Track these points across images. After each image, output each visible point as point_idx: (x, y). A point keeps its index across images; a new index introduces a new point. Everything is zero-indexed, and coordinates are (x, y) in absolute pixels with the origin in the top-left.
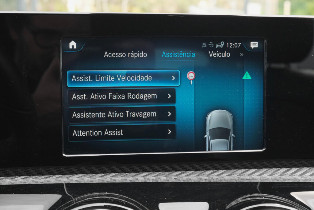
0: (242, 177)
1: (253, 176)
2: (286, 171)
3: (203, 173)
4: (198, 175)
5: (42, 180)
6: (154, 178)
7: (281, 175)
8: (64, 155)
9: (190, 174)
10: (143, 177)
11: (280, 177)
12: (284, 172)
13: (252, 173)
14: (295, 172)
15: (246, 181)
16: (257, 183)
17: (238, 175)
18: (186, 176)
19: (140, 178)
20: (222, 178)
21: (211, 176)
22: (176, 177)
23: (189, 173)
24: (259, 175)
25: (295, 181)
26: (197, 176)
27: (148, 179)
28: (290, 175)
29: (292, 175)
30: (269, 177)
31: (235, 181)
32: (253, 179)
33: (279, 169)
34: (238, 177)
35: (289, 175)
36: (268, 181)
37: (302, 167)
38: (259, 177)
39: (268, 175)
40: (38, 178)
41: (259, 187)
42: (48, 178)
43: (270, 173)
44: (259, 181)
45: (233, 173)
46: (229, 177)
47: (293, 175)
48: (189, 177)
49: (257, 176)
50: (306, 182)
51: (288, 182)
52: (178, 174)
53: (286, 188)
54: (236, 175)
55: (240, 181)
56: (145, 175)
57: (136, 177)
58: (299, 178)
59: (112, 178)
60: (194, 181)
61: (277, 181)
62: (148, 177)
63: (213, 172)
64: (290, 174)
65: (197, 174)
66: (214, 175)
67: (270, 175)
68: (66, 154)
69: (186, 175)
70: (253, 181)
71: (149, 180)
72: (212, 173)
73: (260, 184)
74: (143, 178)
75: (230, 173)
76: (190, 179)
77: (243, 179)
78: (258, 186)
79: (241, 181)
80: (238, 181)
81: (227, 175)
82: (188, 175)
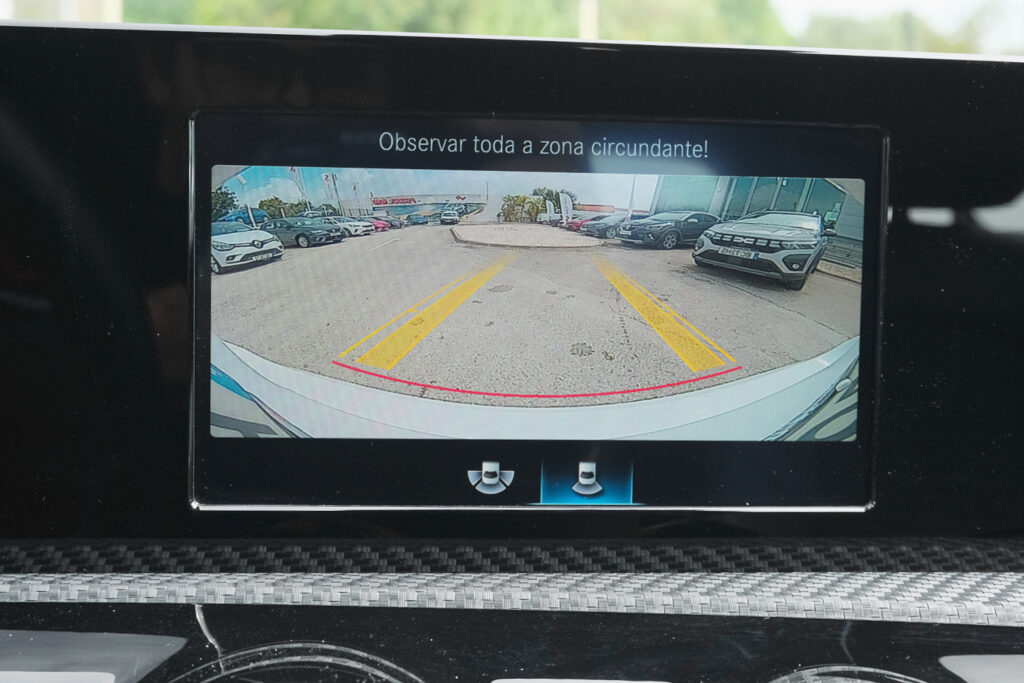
0: (790, 601)
1: (827, 600)
2: (943, 585)
3: (657, 581)
4: (639, 589)
5: (112, 589)
6: (490, 595)
7: (924, 598)
8: (195, 505)
9: (613, 585)
10: (451, 588)
11: (919, 604)
12: (937, 588)
13: (825, 589)
14: (974, 589)
15: (804, 616)
16: (841, 623)
17: (776, 594)
18: (600, 590)
19: (444, 591)
20: (722, 601)
21: (685, 594)
22: (566, 595)
23: (611, 582)
24: (850, 596)
25: (969, 622)
26: (635, 591)
27: (470, 597)
28: (955, 600)
29: (961, 598)
30: (882, 604)
31: (766, 615)
32: (829, 608)
33: (917, 578)
34: (777, 599)
35: (950, 600)
36: (880, 619)
37: (999, 571)
38: (848, 604)
39: (880, 598)
40: (100, 583)
41: (848, 637)
42: (132, 584)
43: (889, 591)
44: (847, 617)
45: (759, 585)
46: (744, 599)
47: (966, 600)
48: (611, 596)
49: (842, 597)
50: (1010, 624)
51: (948, 622)
52: (574, 582)
53: (939, 645)
54: (768, 594)
55: (781, 615)
56: (462, 582)
57: (431, 590)
58: (987, 609)
59: (349, 590)
60: (625, 610)
61: (909, 620)
62: (468, 590)
63: (693, 581)
64: (956, 596)
65: (639, 586)
66: (694, 589)
67: (887, 597)
68: (202, 502)
69: (600, 586)
70: (825, 617)
71: (474, 603)
72: (687, 584)
73: (852, 627)
74: (451, 595)
75: (750, 586)
76: (613, 604)
77: (792, 609)
78: (845, 633)
79: (788, 616)
80: (774, 615)
81: (738, 593)
82: (604, 589)
